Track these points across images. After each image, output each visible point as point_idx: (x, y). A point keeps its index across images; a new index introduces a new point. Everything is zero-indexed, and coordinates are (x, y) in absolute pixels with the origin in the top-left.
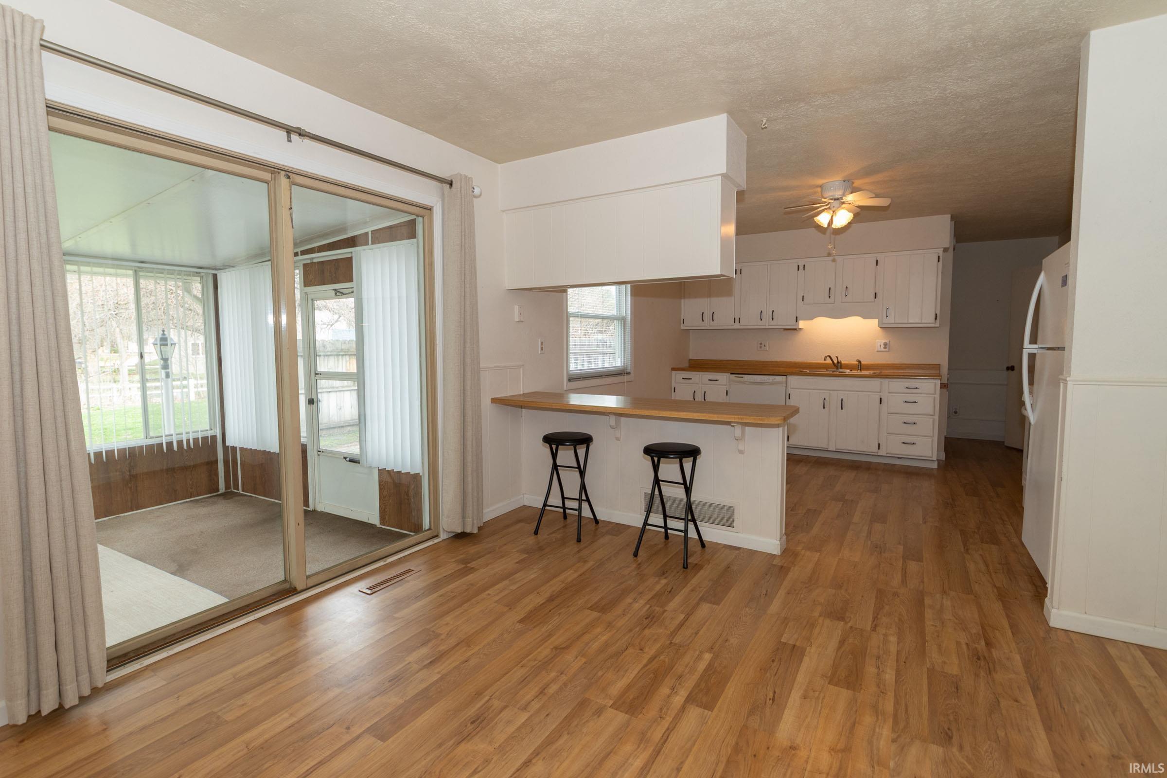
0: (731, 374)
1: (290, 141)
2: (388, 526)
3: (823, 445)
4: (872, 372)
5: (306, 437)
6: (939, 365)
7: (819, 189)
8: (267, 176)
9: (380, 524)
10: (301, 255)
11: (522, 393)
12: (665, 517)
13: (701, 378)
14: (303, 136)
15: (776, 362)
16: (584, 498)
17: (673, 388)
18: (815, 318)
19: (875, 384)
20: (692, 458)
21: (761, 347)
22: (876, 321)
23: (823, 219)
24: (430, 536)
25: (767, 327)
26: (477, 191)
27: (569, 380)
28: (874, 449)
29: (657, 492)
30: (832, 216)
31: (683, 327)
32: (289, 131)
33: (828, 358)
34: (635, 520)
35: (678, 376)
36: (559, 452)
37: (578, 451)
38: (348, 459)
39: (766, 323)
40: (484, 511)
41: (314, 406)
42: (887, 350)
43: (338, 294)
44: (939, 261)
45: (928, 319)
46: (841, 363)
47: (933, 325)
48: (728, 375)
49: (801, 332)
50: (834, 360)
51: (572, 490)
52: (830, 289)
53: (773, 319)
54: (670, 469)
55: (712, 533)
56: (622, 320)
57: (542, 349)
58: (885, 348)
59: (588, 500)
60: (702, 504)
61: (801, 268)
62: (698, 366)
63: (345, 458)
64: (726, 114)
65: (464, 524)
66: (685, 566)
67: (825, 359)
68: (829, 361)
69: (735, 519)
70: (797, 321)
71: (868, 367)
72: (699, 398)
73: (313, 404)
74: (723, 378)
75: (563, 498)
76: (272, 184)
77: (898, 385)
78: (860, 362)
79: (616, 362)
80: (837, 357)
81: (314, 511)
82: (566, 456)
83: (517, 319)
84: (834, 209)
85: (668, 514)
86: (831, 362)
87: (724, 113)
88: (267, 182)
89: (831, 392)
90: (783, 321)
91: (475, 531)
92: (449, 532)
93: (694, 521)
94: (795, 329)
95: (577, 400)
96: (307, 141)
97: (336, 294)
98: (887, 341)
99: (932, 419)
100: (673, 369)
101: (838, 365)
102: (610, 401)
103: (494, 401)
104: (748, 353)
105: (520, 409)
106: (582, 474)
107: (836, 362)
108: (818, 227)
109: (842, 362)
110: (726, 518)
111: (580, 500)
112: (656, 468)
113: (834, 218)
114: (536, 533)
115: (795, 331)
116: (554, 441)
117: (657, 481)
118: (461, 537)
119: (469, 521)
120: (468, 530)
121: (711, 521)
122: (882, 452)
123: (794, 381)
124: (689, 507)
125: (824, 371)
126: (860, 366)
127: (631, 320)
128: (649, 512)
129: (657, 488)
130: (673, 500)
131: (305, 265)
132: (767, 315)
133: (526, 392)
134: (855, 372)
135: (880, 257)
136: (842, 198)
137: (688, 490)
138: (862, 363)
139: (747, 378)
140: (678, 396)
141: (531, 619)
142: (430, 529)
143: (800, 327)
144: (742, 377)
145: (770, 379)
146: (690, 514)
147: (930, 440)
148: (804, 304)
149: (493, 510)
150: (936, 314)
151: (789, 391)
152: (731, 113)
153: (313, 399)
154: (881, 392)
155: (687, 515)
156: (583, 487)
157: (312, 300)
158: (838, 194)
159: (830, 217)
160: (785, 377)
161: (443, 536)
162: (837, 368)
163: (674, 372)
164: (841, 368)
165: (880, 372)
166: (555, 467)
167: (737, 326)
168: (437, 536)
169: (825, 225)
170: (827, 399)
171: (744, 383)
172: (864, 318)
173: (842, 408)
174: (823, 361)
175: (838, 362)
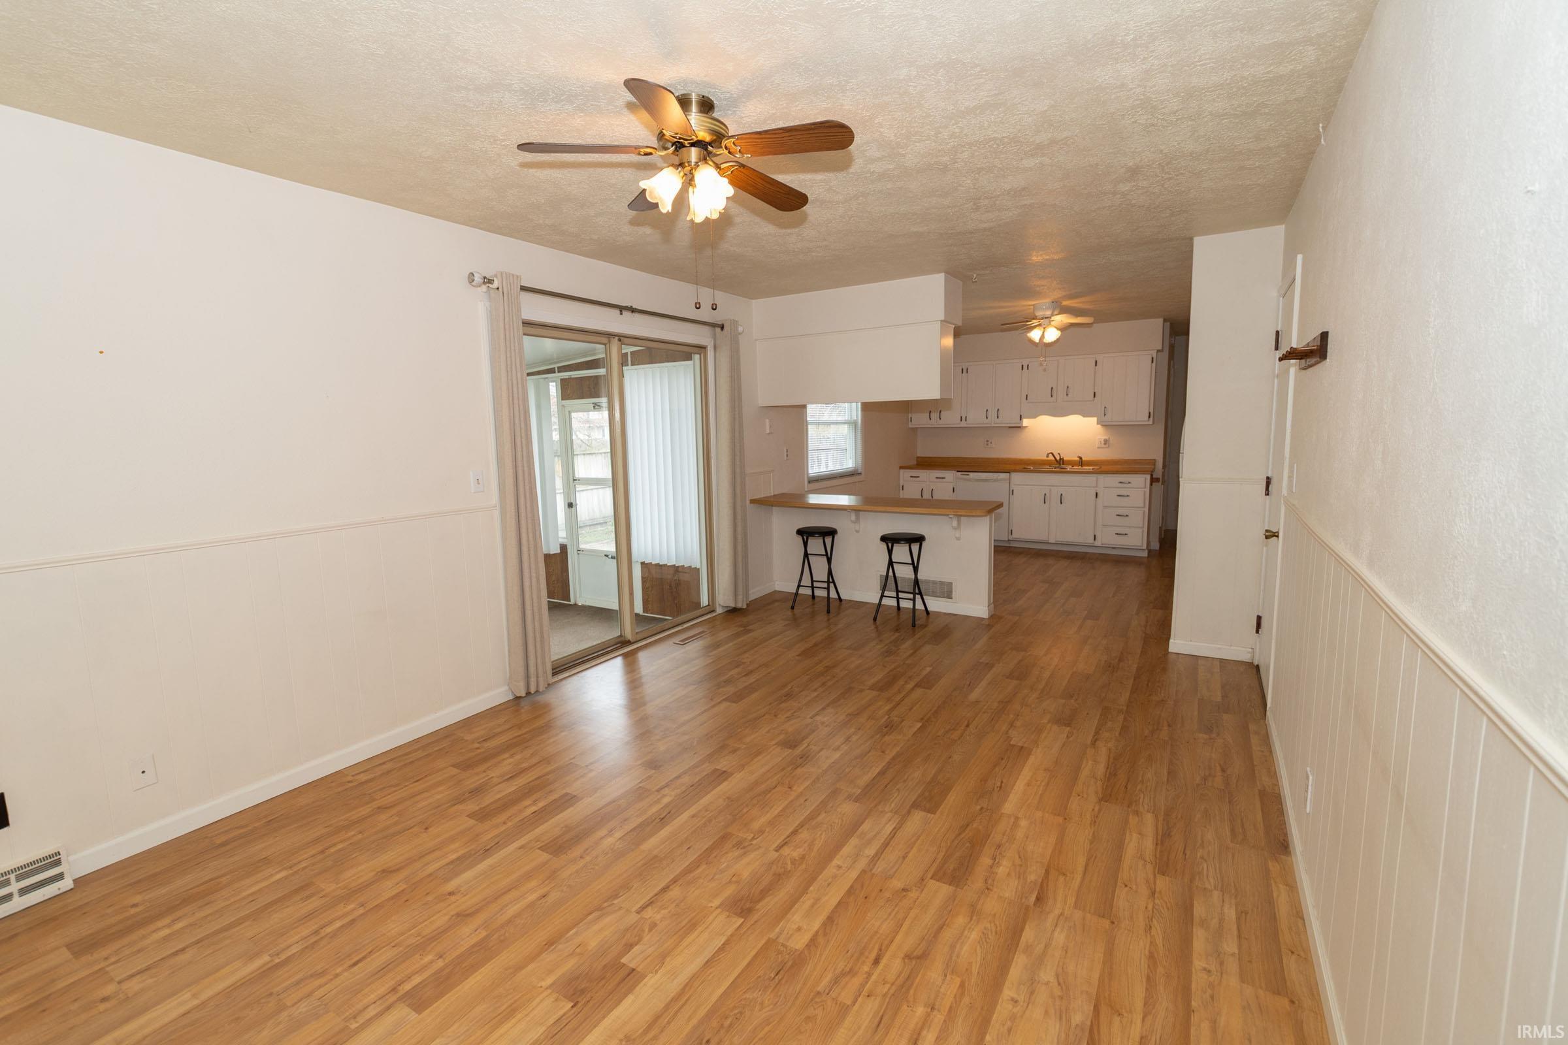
0: (958, 471)
1: (621, 314)
2: (651, 613)
3: (1043, 537)
4: (1091, 468)
5: (564, 538)
6: (1155, 460)
7: (1032, 307)
8: (605, 340)
9: (644, 612)
10: (559, 372)
11: (772, 494)
12: (898, 591)
13: (928, 477)
14: (635, 312)
15: (1002, 459)
16: (831, 580)
17: (901, 487)
18: (1041, 415)
19: (1092, 479)
20: (919, 544)
21: (987, 445)
22: (1095, 419)
23: (1035, 335)
24: (708, 611)
25: (993, 425)
26: (740, 329)
27: (809, 482)
28: (1090, 540)
29: (891, 574)
30: (1043, 332)
31: (910, 426)
32: (621, 309)
33: (1051, 455)
34: (872, 597)
35: (906, 475)
36: (809, 541)
37: (826, 540)
38: (610, 556)
39: (992, 421)
40: (750, 592)
41: (573, 509)
42: (1107, 446)
43: (596, 407)
44: (1152, 362)
45: (1142, 417)
46: (1063, 459)
47: (1147, 423)
48: (955, 472)
49: (1027, 430)
50: (1056, 457)
51: (820, 574)
52: (1052, 388)
53: (998, 417)
54: (901, 552)
55: (936, 605)
56: (855, 423)
57: (787, 456)
58: (1105, 444)
59: (833, 582)
60: (927, 582)
61: (1025, 367)
62: (926, 463)
63: (607, 556)
64: (943, 274)
65: (736, 601)
66: (914, 625)
67: (1047, 456)
68: (1051, 457)
69: (954, 593)
70: (1021, 419)
71: (1089, 463)
72: (927, 496)
73: (572, 507)
74: (950, 475)
75: (812, 581)
76: (608, 345)
77: (1113, 480)
78: (1081, 458)
79: (849, 462)
80: (1059, 454)
81: (575, 605)
82: (815, 545)
83: (768, 431)
84: (1044, 326)
85: (900, 589)
86: (1053, 459)
87: (941, 272)
88: (605, 344)
89: (1051, 487)
90: (1008, 418)
91: (745, 607)
92: (723, 606)
93: (920, 593)
94: (1020, 427)
95: (815, 499)
96: (636, 315)
97: (594, 407)
98: (1107, 437)
99: (1142, 512)
100: (901, 468)
101: (1061, 462)
102: (843, 500)
103: (753, 501)
104: (974, 450)
105: (771, 507)
106: (829, 560)
107: (1058, 458)
108: (1031, 341)
109: (1065, 459)
110: (946, 591)
111: (828, 582)
112: (890, 552)
113: (1045, 333)
114: (793, 608)
115: (1019, 429)
116: (805, 534)
117: (891, 563)
118: (733, 612)
119: (740, 598)
120: (739, 605)
121: (934, 594)
122: (1098, 543)
123: (1017, 478)
124: (916, 582)
125: (1047, 468)
126: (1081, 462)
127: (862, 422)
128: (884, 589)
129: (891, 570)
130: (903, 579)
131: (562, 380)
132: (992, 414)
133: (776, 493)
134: (1076, 468)
135: (1100, 358)
136: (1050, 318)
137: (916, 569)
138: (1083, 459)
139: (972, 475)
140: (905, 494)
141: (807, 653)
142: (709, 605)
143: (1024, 425)
144: (968, 475)
145: (995, 475)
146: (917, 588)
147: (1141, 530)
148: (1028, 403)
149: (756, 592)
150: (1150, 413)
151: (1013, 487)
152: (947, 272)
153: (572, 503)
154: (1096, 487)
155: (914, 589)
156: (830, 573)
157: (569, 412)
158: (1048, 313)
159: (1041, 333)
160: (1008, 474)
161: (719, 611)
162: (1060, 464)
163: (902, 471)
164: (1063, 464)
165: (1101, 468)
166: (806, 555)
167: (963, 424)
168: (713, 611)
169: (1037, 340)
170: (1047, 495)
171: (969, 480)
172: (1084, 416)
173: (1061, 503)
174: (1045, 458)
175: (1060, 459)
